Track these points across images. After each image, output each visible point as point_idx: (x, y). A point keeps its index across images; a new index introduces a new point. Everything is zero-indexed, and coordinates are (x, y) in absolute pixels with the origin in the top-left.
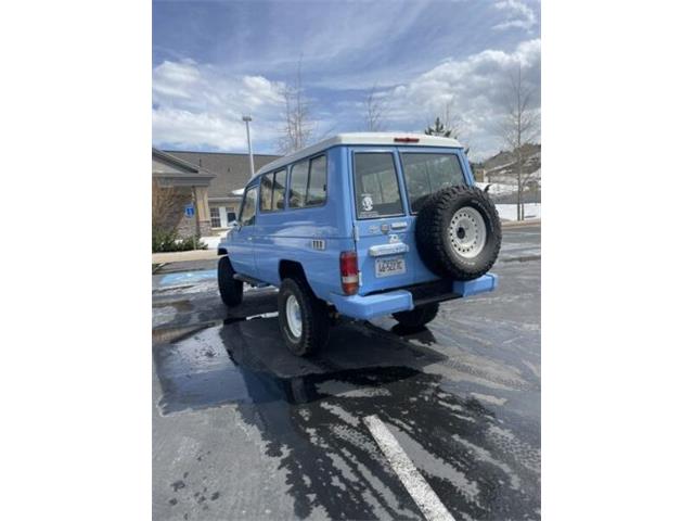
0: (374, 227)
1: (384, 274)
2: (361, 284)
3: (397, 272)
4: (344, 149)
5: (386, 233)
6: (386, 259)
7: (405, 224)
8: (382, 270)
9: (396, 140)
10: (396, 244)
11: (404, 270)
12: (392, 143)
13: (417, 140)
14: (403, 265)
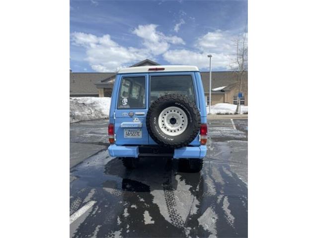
0: (125, 113)
1: (129, 137)
2: (115, 140)
3: (136, 137)
4: (119, 76)
5: (131, 117)
6: (131, 130)
7: (144, 113)
8: (128, 134)
9: (150, 69)
10: (137, 122)
11: (140, 136)
12: (147, 71)
13: (163, 69)
14: (140, 133)
